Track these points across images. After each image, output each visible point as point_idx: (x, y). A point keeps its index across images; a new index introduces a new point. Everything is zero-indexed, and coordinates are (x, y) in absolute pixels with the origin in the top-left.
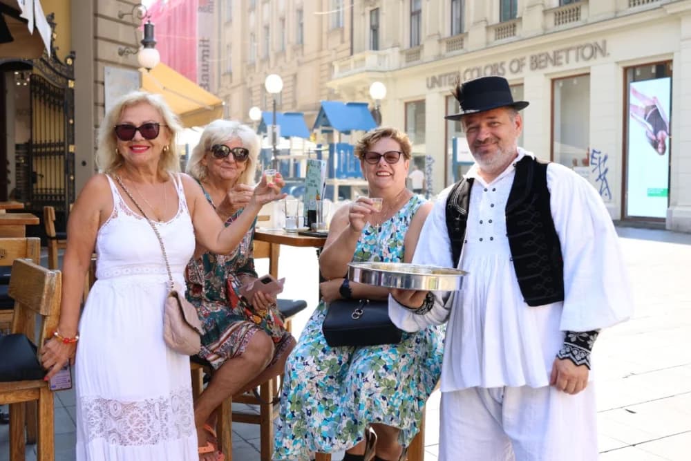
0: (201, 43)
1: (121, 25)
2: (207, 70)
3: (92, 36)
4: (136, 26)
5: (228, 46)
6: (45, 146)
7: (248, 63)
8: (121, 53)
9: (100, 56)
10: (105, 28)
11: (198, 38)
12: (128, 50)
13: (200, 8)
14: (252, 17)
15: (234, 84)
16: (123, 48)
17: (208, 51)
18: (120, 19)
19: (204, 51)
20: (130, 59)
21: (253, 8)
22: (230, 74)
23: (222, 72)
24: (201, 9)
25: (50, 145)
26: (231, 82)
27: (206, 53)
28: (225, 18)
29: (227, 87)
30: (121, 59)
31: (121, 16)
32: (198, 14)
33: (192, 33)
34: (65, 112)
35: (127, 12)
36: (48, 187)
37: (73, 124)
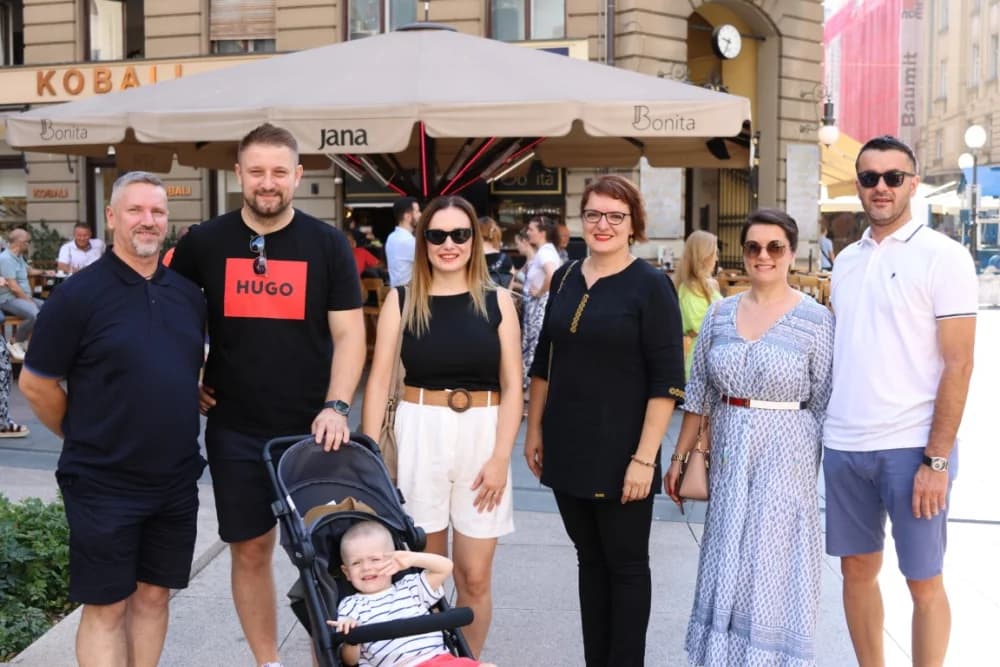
0: (905, 60)
1: (803, 104)
2: (913, 96)
3: (776, 116)
4: (817, 102)
5: (944, 62)
6: (731, 217)
7: (970, 86)
8: (802, 130)
9: (783, 135)
10: (788, 109)
11: (901, 52)
12: (808, 127)
13: (905, 12)
14: (976, 22)
15: (948, 115)
16: (804, 125)
17: (914, 70)
18: (802, 98)
19: (908, 70)
20: (810, 135)
21: (977, 12)
22: (945, 100)
23: (934, 99)
24: (907, 15)
25: (736, 217)
26: (945, 111)
27: (911, 73)
28: (938, 26)
29: (939, 117)
30: (802, 136)
31: (803, 95)
32: (902, 22)
33: (894, 47)
34: (751, 188)
35: (808, 90)
36: (733, 255)
37: (757, 198)
